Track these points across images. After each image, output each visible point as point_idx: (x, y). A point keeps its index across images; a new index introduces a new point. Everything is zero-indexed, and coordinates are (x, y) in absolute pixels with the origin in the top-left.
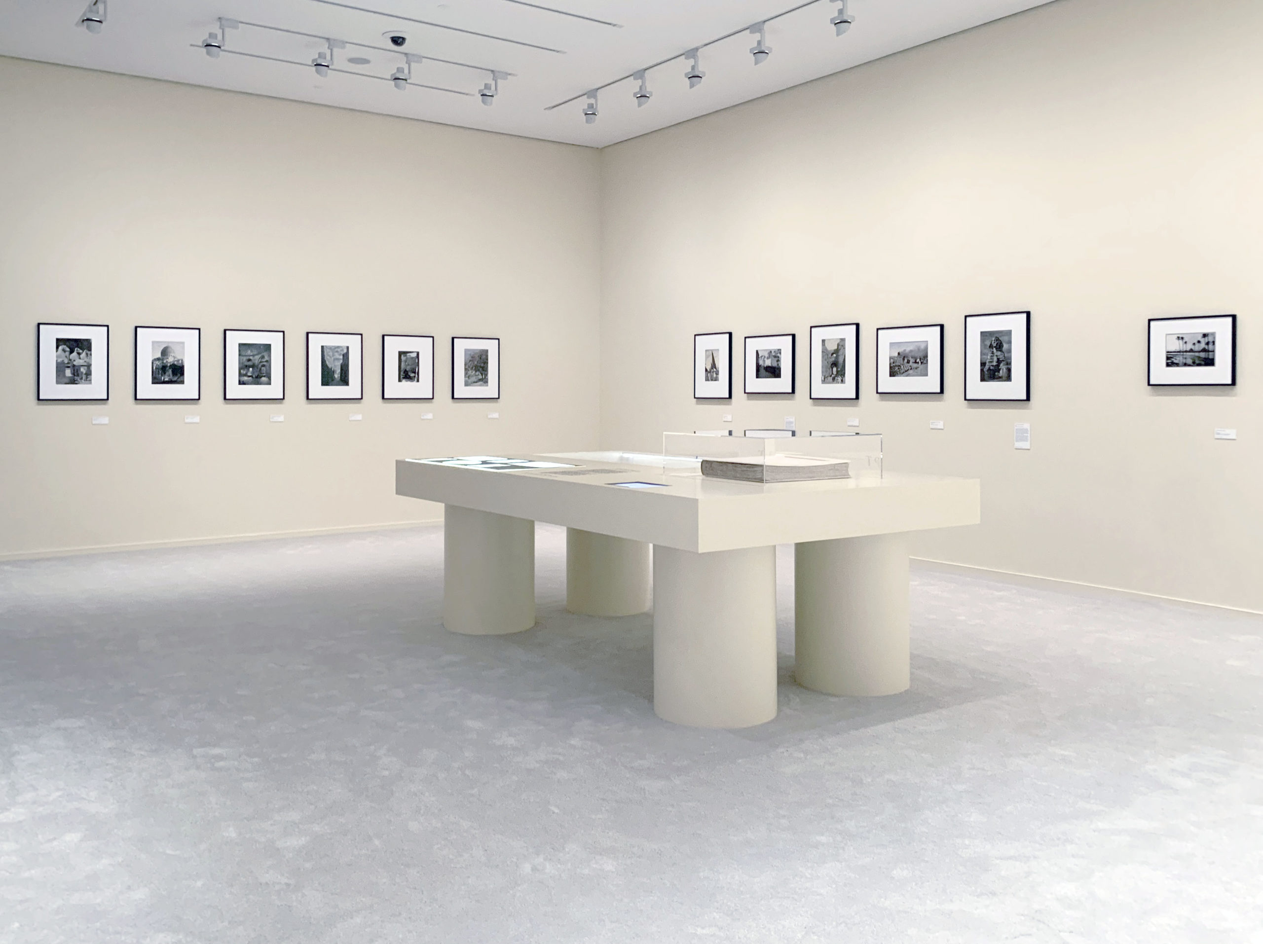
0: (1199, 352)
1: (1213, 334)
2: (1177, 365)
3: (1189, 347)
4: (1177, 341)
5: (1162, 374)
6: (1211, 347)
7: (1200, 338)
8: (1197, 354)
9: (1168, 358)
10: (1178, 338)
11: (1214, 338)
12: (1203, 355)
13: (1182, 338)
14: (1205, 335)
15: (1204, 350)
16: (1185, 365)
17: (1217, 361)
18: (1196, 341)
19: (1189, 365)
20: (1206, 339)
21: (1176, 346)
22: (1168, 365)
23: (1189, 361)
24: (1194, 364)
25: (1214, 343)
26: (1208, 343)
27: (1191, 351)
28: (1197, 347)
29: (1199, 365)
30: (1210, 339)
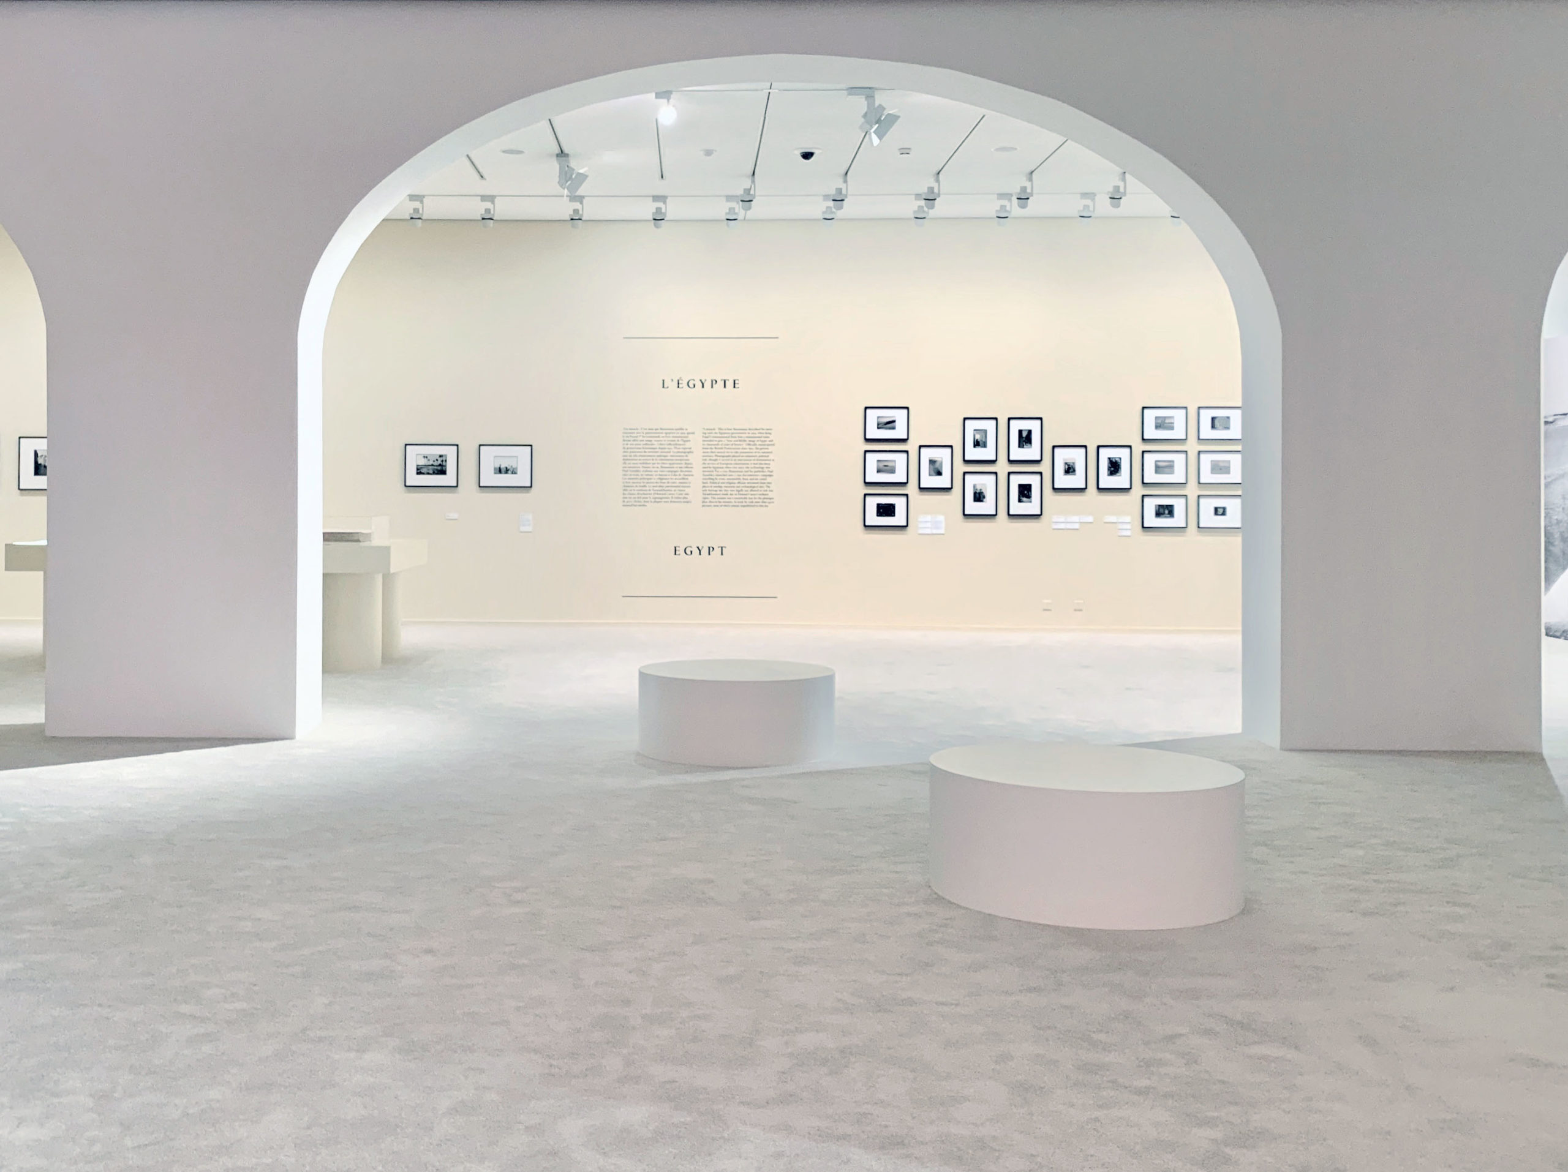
0: (437, 466)
1: (446, 456)
2: (423, 474)
3: (431, 463)
4: (423, 459)
5: (414, 479)
6: (444, 463)
7: (438, 457)
8: (436, 467)
9: (418, 469)
10: (424, 457)
11: (446, 458)
12: (439, 468)
13: (427, 457)
14: (441, 456)
15: (440, 465)
16: (428, 474)
17: (448, 472)
18: (435, 459)
19: (431, 474)
20: (441, 459)
21: (423, 462)
22: (418, 473)
23: (431, 472)
24: (434, 473)
25: (446, 461)
26: (442, 461)
27: (432, 465)
28: (436, 463)
29: (437, 474)
30: (444, 458)
